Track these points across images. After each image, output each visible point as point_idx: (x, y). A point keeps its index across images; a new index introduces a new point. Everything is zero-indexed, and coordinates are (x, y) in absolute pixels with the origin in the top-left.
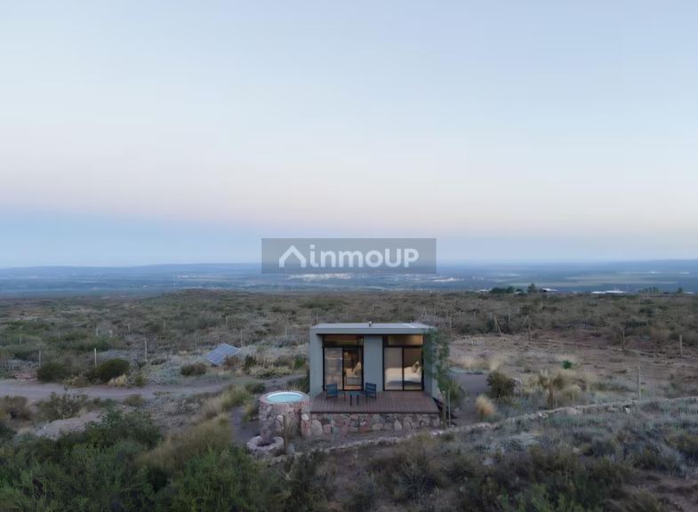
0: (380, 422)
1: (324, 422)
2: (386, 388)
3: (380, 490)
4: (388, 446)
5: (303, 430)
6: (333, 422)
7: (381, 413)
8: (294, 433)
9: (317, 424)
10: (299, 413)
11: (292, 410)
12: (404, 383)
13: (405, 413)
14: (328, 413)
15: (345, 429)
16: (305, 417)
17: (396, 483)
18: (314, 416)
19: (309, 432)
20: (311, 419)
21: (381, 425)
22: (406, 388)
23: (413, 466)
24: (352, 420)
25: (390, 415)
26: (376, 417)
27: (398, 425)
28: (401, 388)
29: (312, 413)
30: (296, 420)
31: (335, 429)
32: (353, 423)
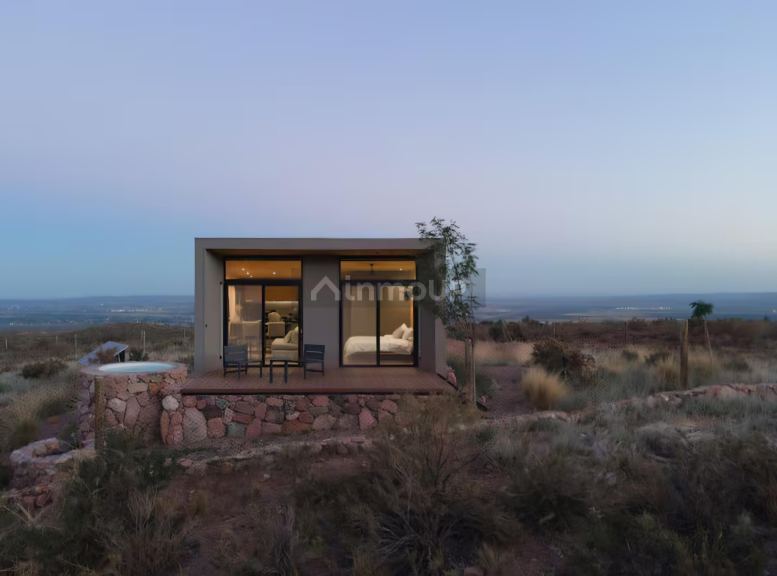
0: (330, 411)
1: (209, 412)
2: (346, 361)
3: (311, 554)
4: (344, 456)
5: (164, 431)
6: (229, 413)
7: (331, 394)
8: (147, 437)
9: (195, 416)
10: (159, 397)
11: (143, 387)
12: (379, 355)
13: (383, 393)
14: (219, 393)
15: (255, 427)
16: (171, 403)
17: (361, 532)
18: (190, 400)
19: (177, 436)
20: (183, 407)
21: (332, 419)
22: (382, 363)
23: (410, 484)
24: (271, 408)
25: (352, 397)
26: (322, 401)
27: (367, 418)
28: (375, 363)
29: (184, 393)
30: (152, 409)
31: (234, 428)
32: (272, 416)
